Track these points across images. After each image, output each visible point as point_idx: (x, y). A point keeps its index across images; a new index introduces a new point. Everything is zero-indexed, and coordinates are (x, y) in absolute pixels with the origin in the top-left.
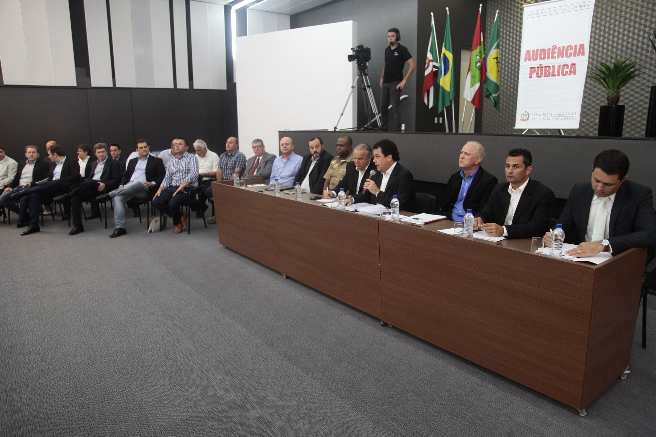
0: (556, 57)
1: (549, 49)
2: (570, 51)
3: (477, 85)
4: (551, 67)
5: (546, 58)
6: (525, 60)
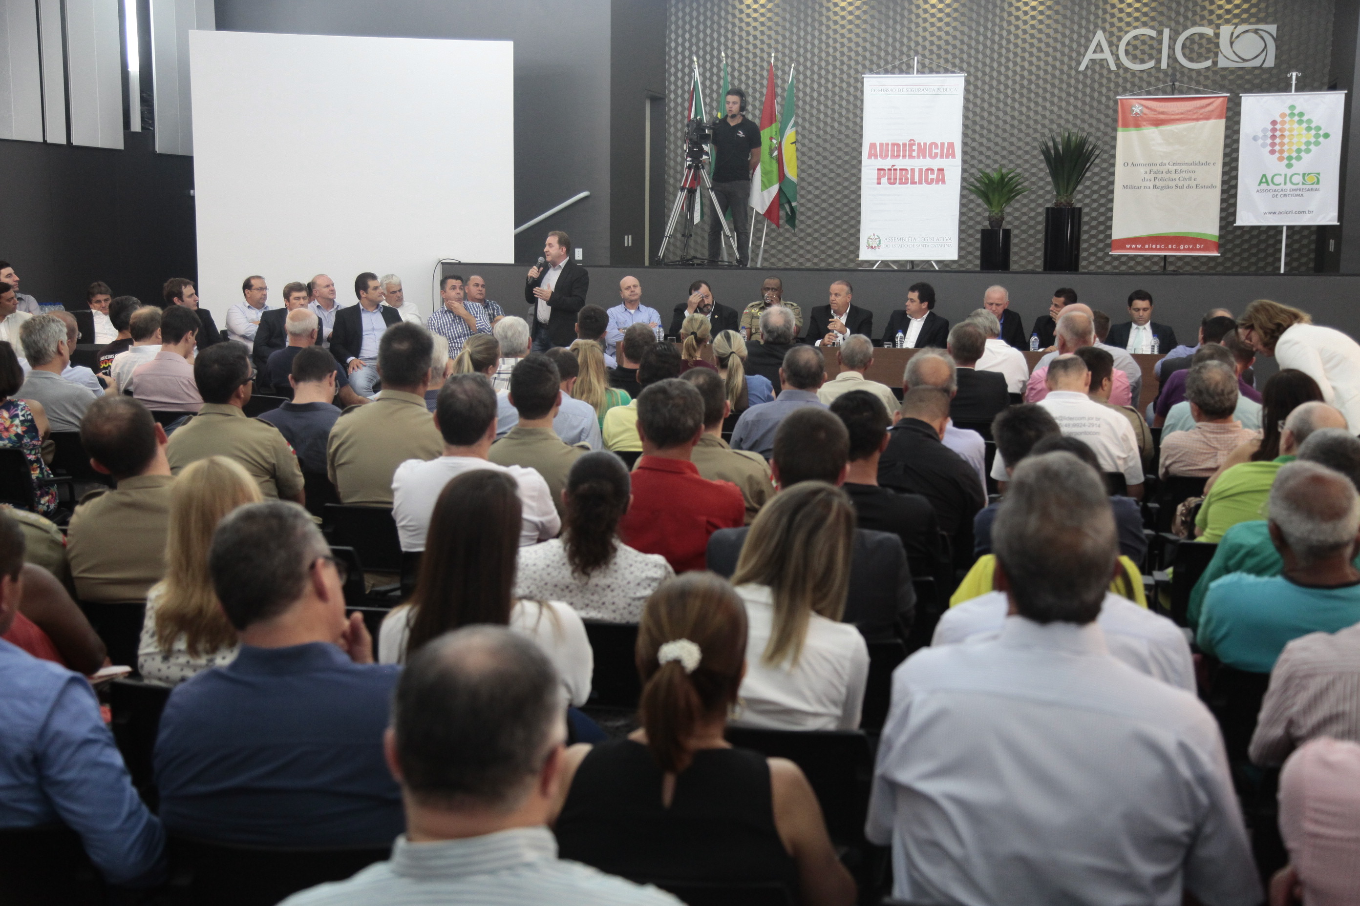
0: (915, 156)
1: (905, 145)
2: (934, 151)
3: (775, 189)
4: (910, 171)
5: (901, 157)
6: (870, 157)
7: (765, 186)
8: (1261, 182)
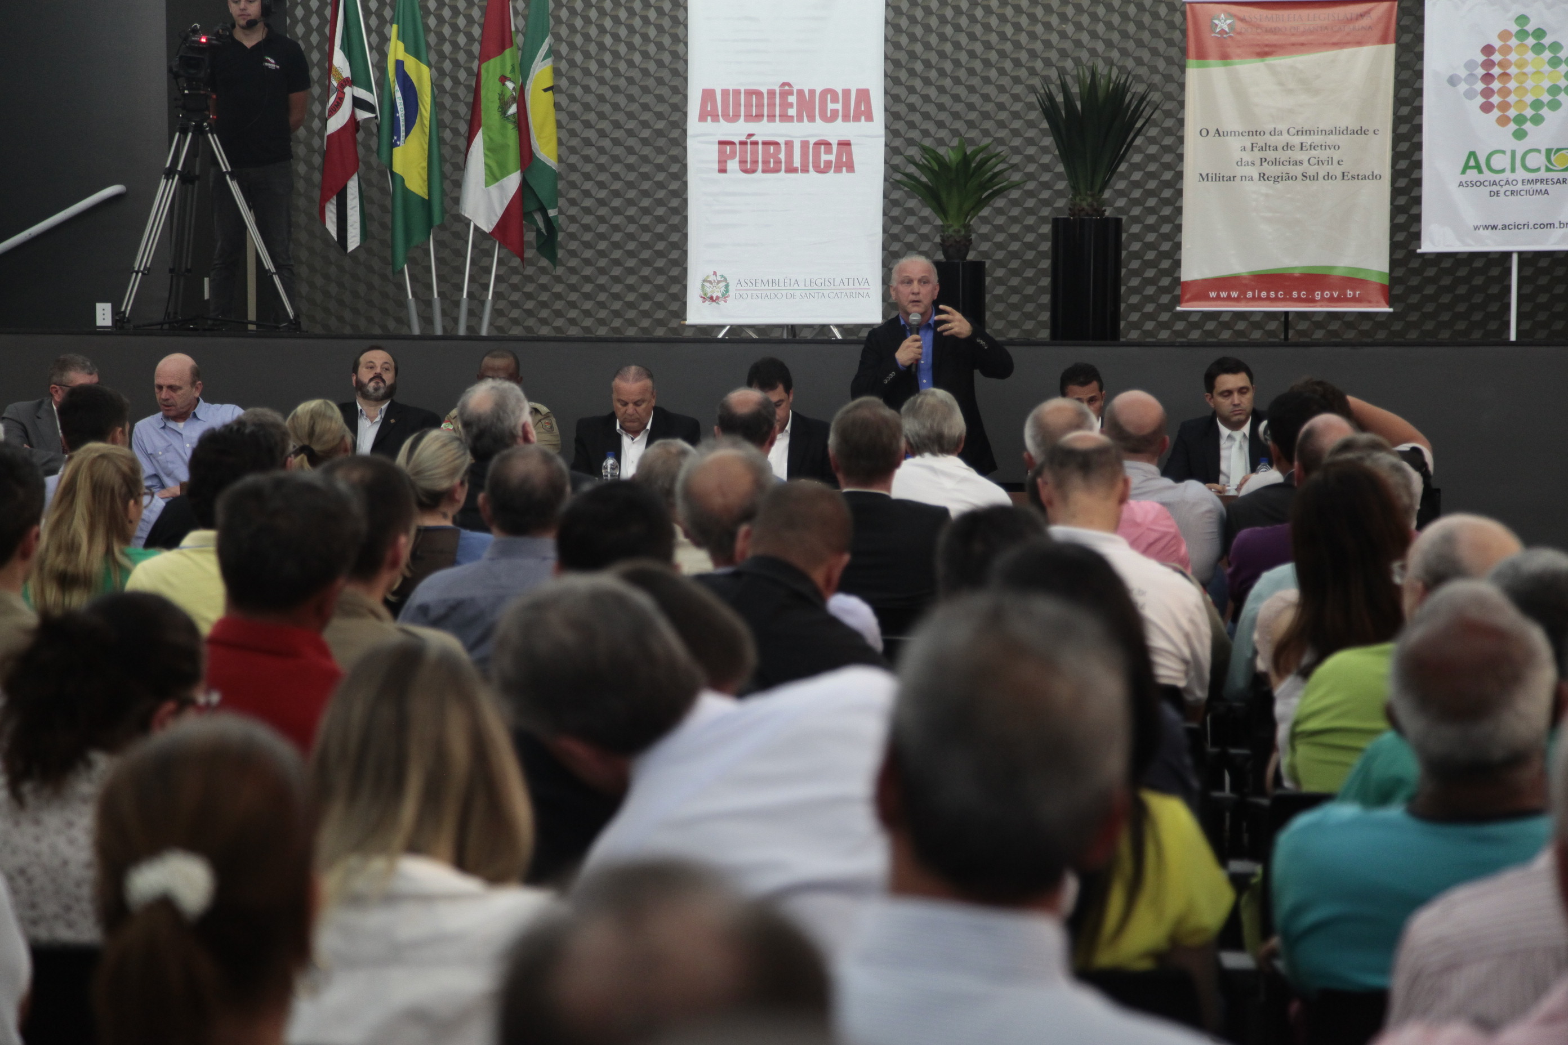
0: (792, 117)
1: (771, 93)
2: (831, 106)
3: (514, 180)
4: (783, 147)
5: (765, 118)
6: (702, 118)
7: (493, 176)
8: (1466, 167)
